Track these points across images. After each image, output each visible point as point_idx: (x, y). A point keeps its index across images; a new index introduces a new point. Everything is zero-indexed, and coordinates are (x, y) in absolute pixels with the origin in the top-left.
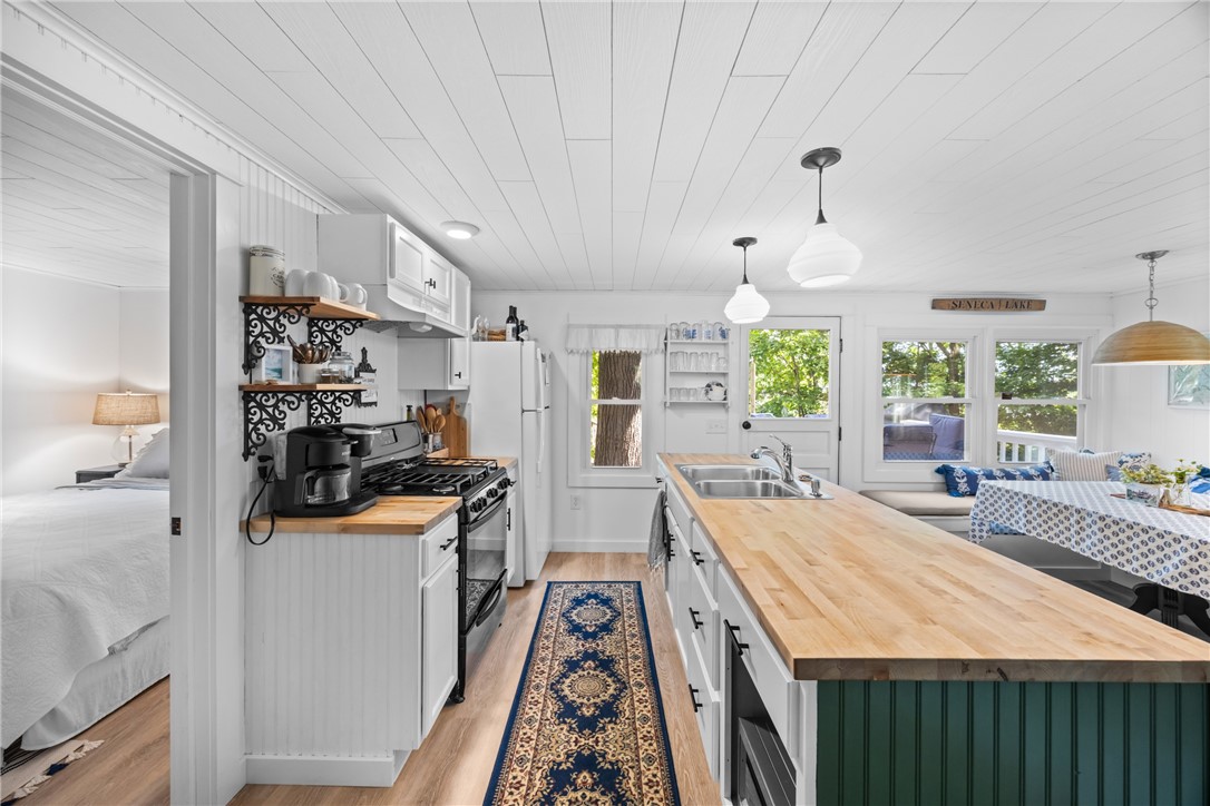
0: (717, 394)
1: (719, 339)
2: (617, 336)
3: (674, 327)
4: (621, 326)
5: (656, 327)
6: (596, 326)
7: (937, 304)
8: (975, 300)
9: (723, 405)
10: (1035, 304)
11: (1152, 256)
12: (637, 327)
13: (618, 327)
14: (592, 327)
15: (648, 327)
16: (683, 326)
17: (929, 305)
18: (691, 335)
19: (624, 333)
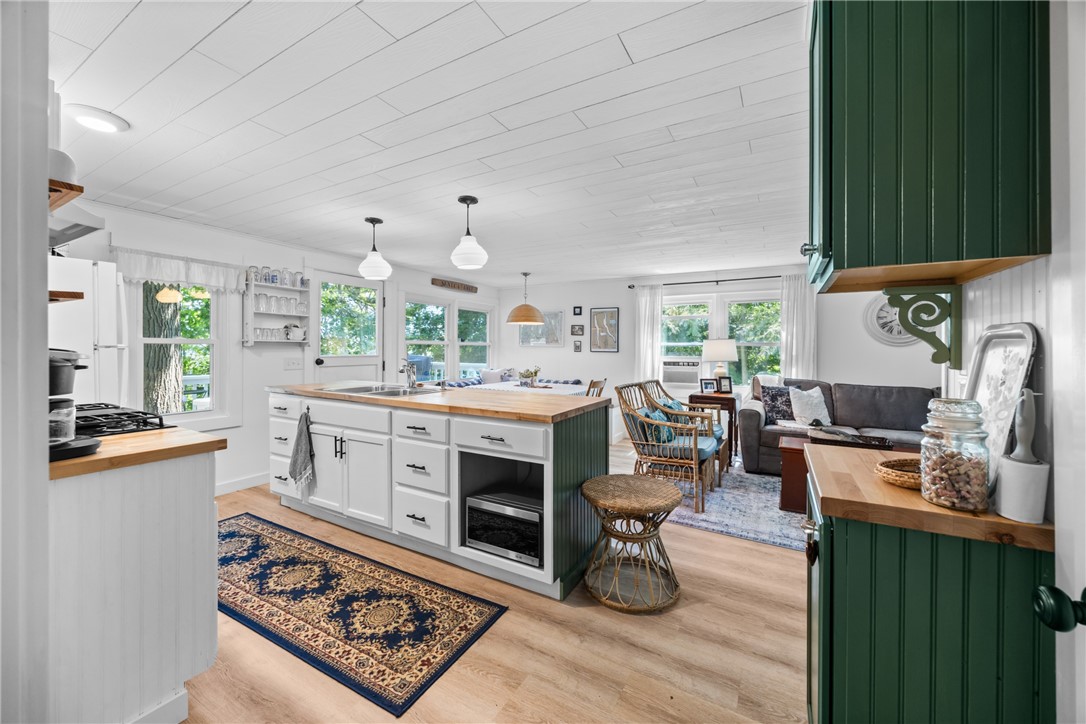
0: (296, 335)
1: (298, 287)
2: (188, 269)
3: (254, 270)
4: (193, 260)
5: (236, 268)
6: (158, 255)
7: (434, 282)
8: (452, 283)
9: (301, 345)
10: (470, 289)
11: (525, 274)
12: (213, 264)
13: (188, 260)
14: (151, 255)
15: (227, 266)
16: (266, 271)
17: (430, 282)
18: (273, 279)
19: (195, 267)
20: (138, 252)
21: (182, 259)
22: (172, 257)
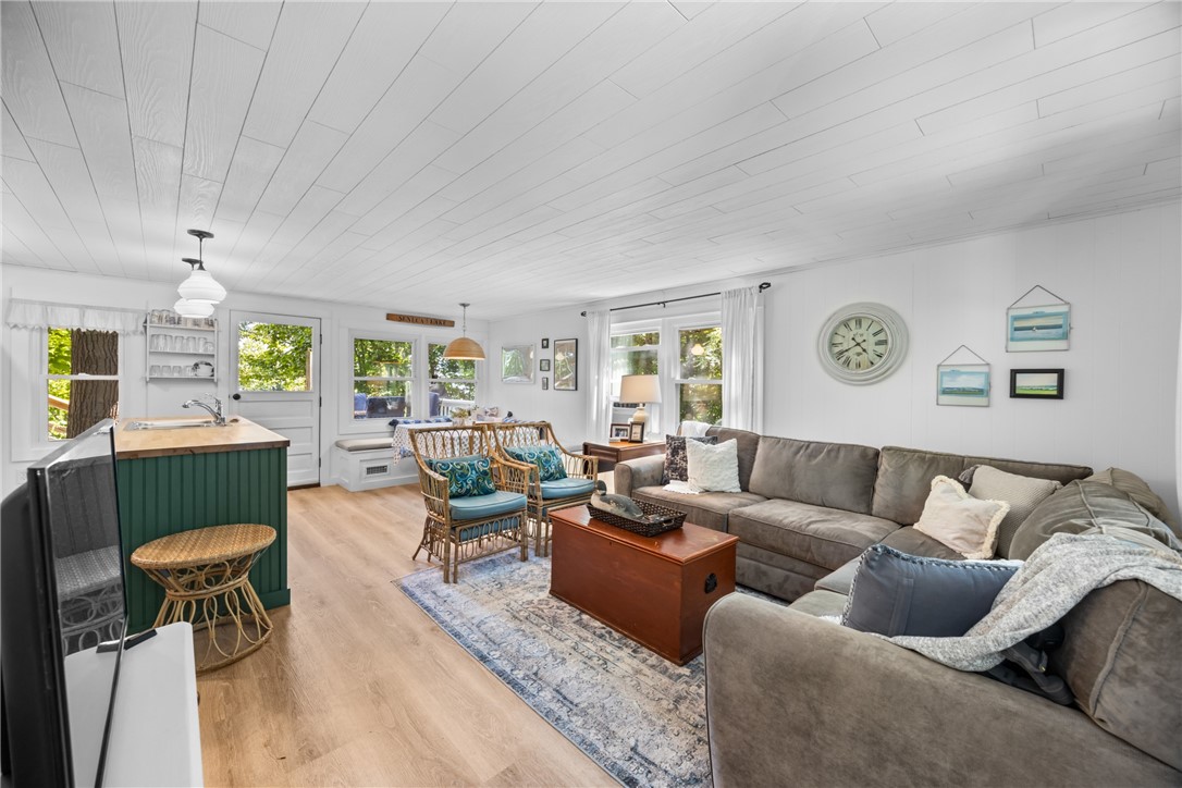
0: (204, 372)
1: (207, 327)
2: (83, 316)
3: (154, 313)
4: (87, 307)
5: (134, 311)
6: (53, 304)
7: (390, 317)
8: (413, 317)
9: (211, 380)
11: (464, 305)
12: (109, 309)
13: (82, 308)
14: (42, 304)
15: (124, 310)
16: (166, 313)
17: (384, 318)
18: (176, 321)
19: (89, 313)
20: (32, 302)
21: (77, 306)
22: (66, 305)
